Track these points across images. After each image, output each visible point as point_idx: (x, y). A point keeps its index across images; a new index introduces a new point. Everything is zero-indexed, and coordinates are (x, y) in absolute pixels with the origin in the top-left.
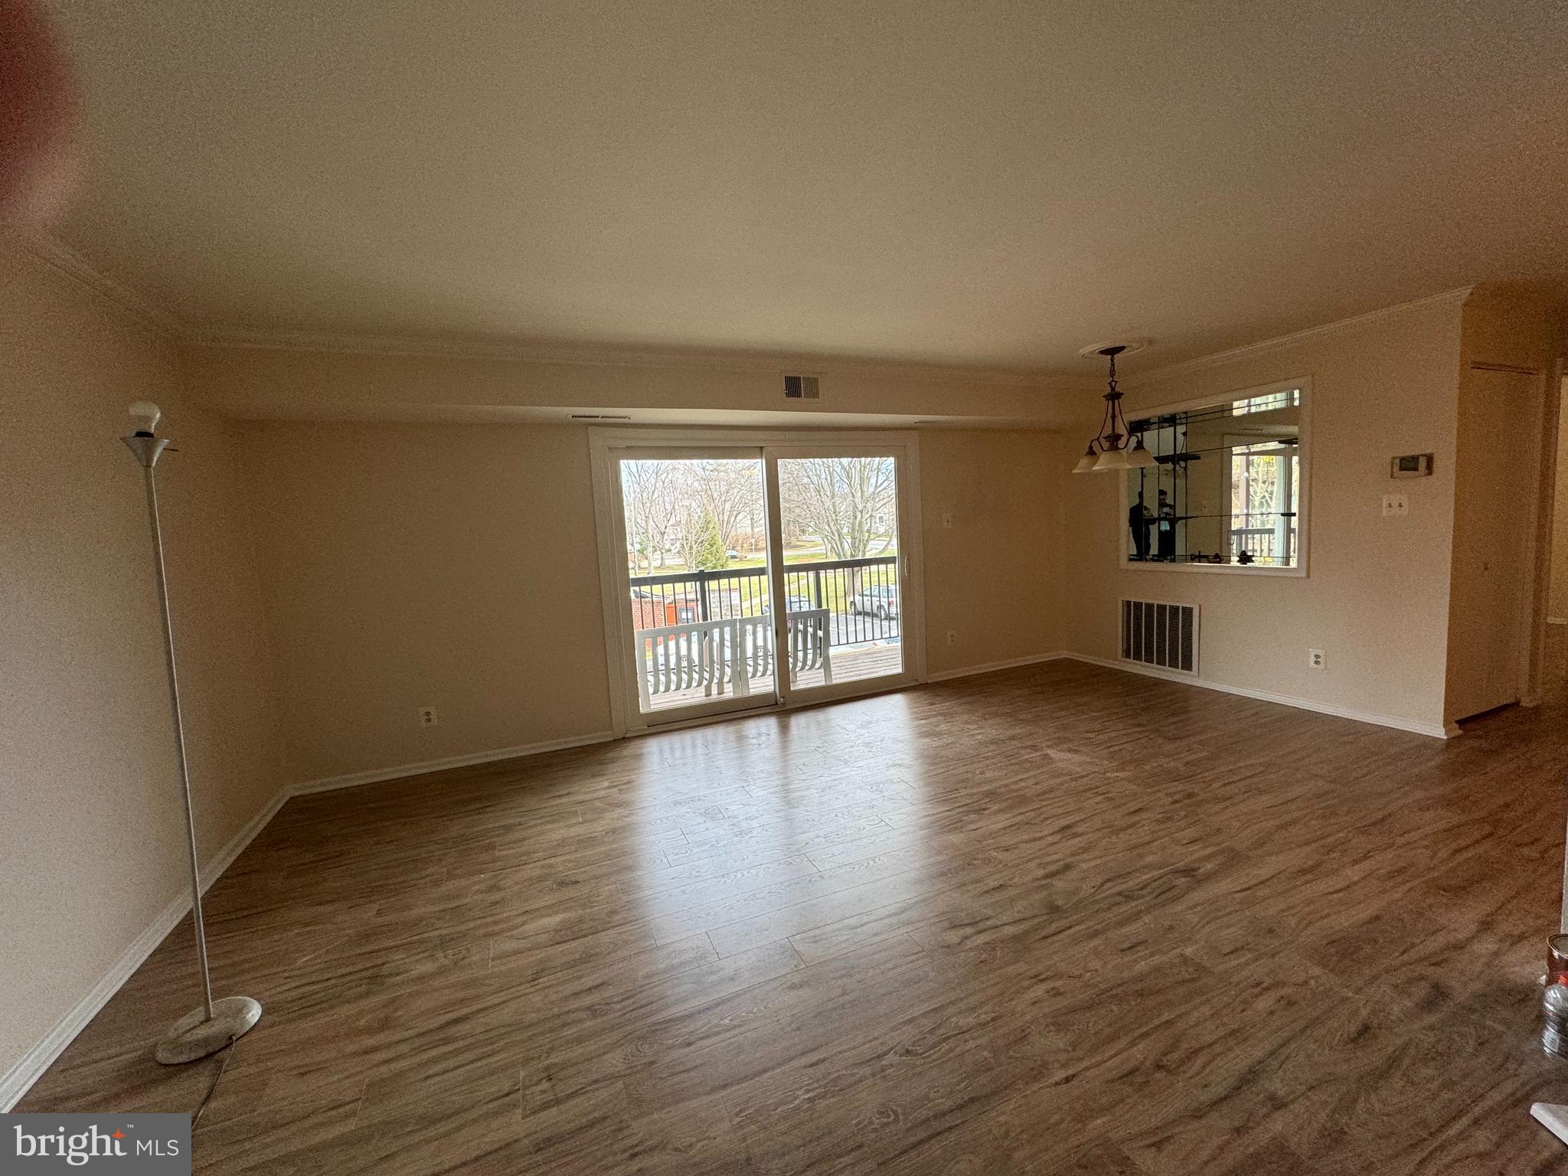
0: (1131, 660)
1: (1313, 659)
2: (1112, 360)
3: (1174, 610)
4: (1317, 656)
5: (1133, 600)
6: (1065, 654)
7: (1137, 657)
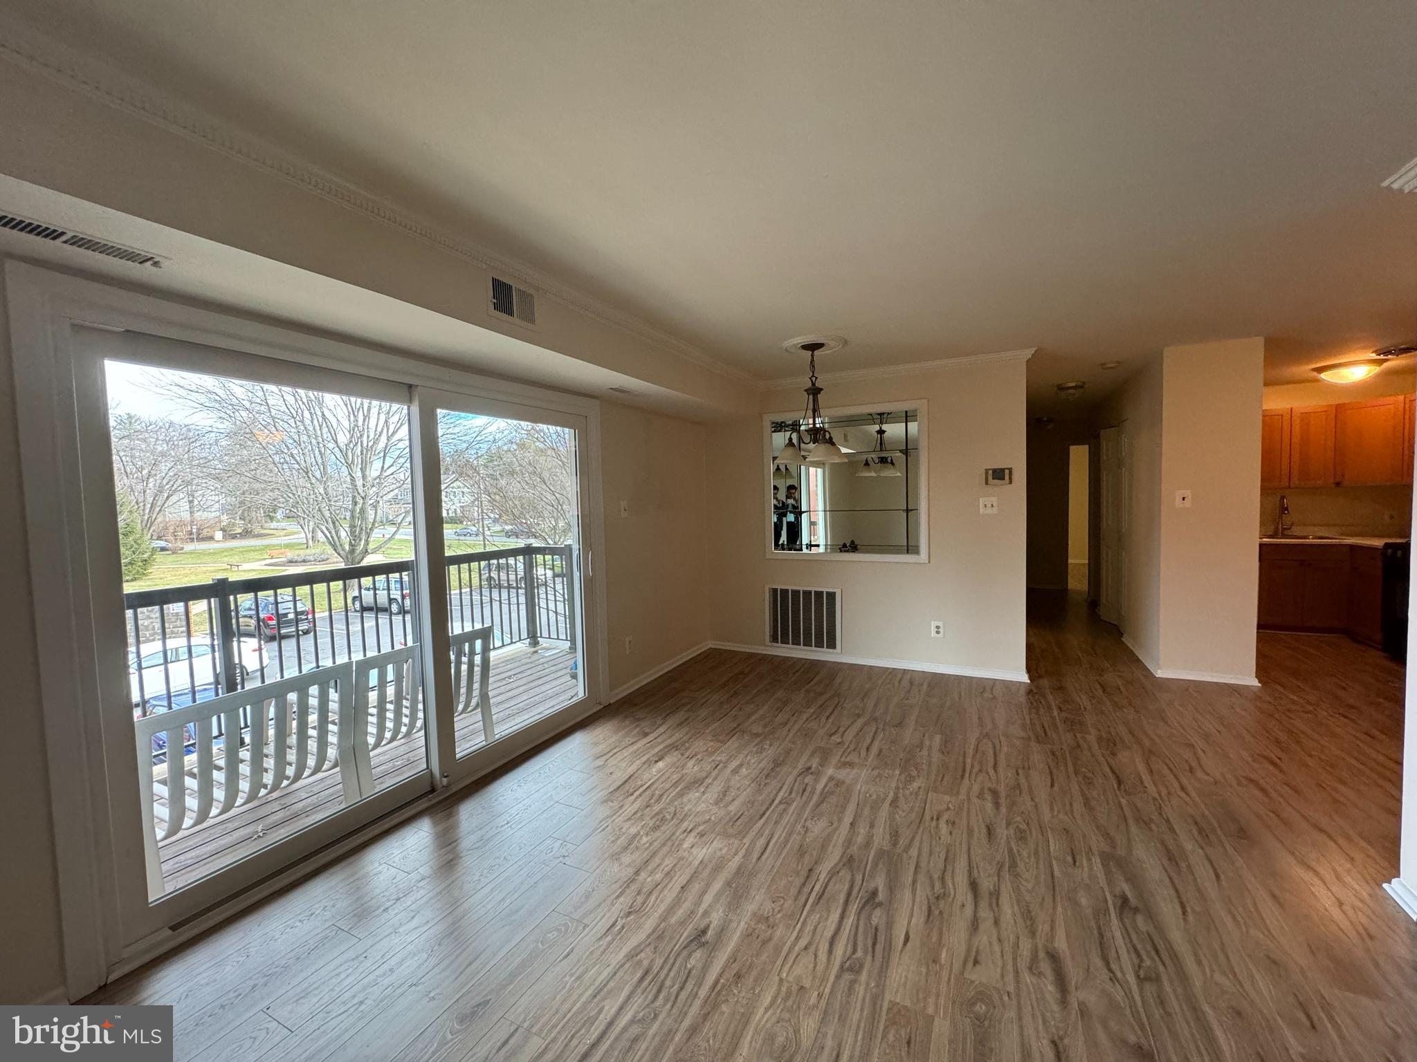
0: (779, 644)
1: (933, 630)
2: (812, 356)
3: (819, 595)
4: (938, 627)
5: (779, 587)
6: (711, 644)
7: (785, 641)
